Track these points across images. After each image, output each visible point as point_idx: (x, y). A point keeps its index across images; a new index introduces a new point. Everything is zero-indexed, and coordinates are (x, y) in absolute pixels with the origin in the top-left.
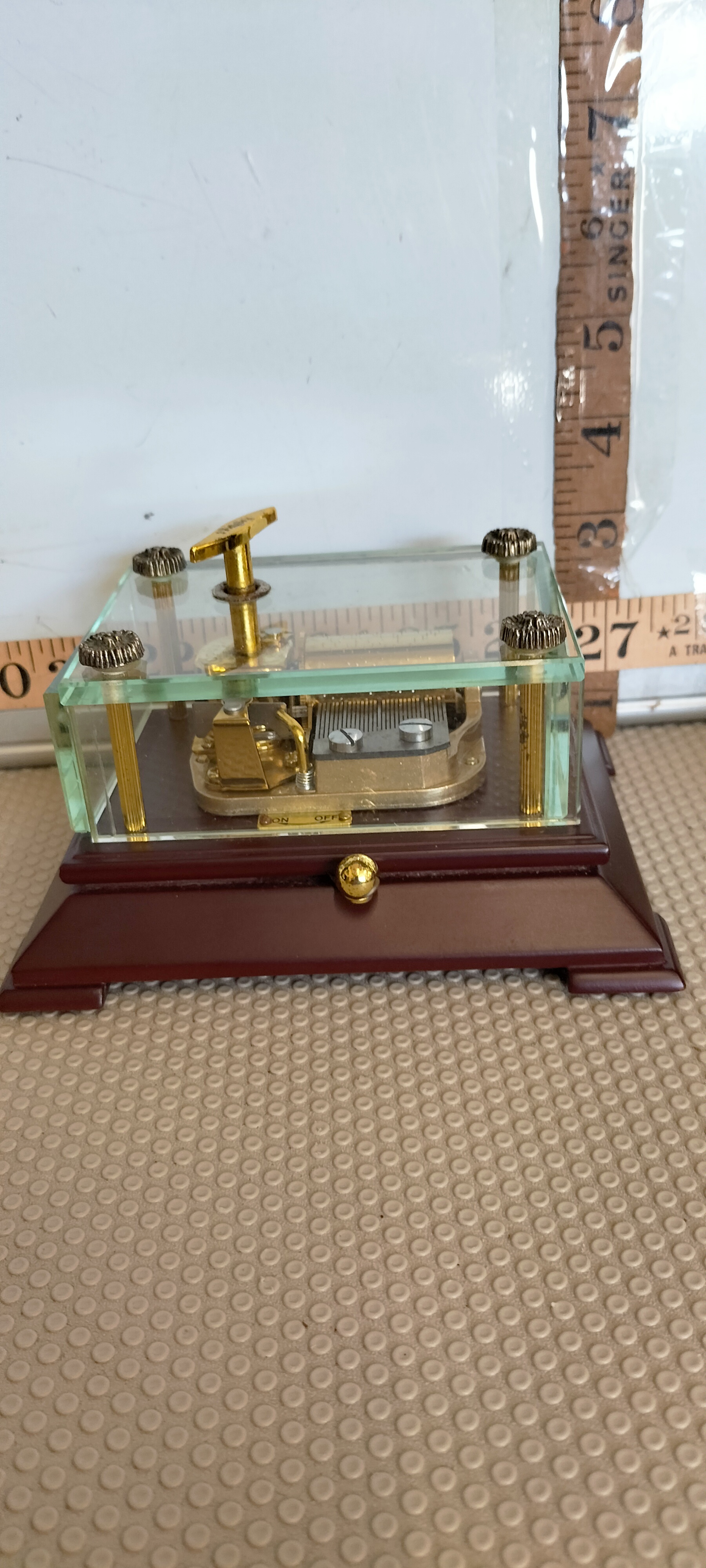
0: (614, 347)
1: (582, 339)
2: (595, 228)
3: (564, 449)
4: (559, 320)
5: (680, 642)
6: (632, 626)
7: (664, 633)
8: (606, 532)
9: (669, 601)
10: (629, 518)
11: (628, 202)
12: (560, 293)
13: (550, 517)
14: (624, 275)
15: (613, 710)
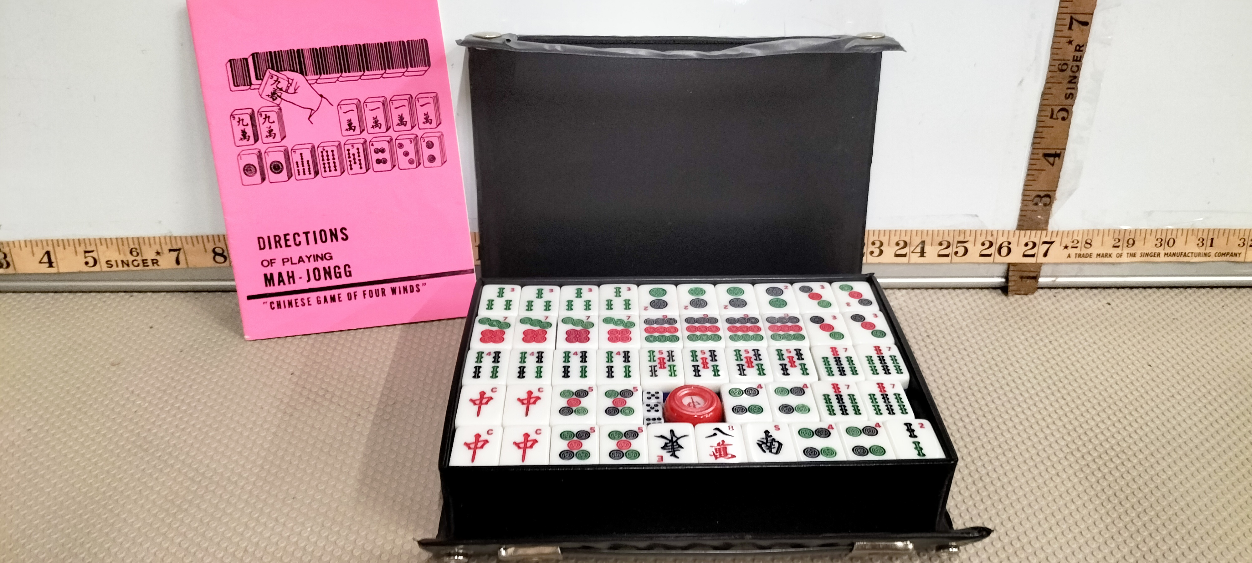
0: (1063, 119)
1: (1049, 114)
2: (1065, 67)
3: (1033, 162)
4: (1041, 105)
5: (1073, 252)
6: (1052, 243)
7: (1066, 247)
8: (1047, 200)
9: (1071, 233)
10: (1058, 194)
11: (1081, 57)
12: (1044, 94)
13: (1020, 191)
14: (1074, 88)
15: (1037, 282)
